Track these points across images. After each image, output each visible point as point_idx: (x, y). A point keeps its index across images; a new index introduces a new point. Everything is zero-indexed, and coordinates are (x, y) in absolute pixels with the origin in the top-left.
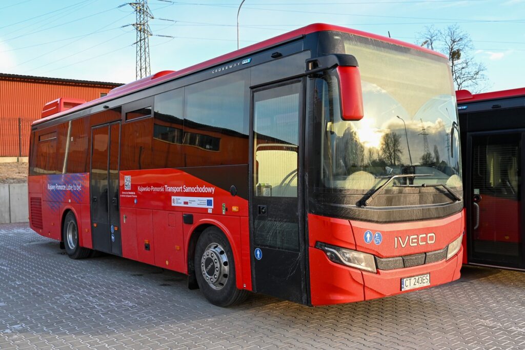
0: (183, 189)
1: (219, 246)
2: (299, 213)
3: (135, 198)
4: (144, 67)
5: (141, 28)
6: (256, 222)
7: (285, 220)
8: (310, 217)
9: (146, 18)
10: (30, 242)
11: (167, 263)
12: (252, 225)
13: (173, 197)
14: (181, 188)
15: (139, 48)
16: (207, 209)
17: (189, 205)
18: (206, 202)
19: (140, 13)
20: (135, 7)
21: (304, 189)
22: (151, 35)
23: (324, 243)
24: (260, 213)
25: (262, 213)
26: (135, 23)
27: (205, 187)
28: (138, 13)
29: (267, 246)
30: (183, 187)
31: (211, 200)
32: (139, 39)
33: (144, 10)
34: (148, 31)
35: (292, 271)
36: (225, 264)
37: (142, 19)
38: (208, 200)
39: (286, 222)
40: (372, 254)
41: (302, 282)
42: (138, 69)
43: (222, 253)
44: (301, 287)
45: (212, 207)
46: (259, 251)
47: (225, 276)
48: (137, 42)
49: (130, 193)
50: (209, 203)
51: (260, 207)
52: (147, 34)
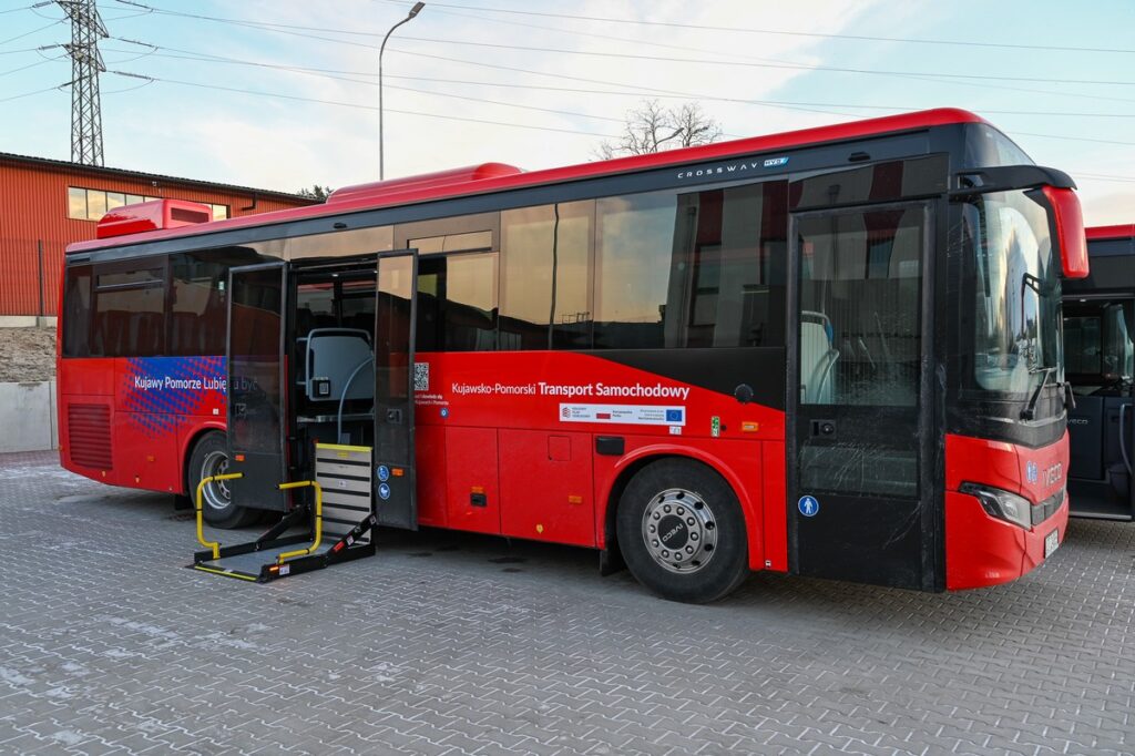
0: (594, 390)
1: (688, 494)
2: (922, 433)
3: (443, 406)
4: (89, 134)
5: (84, 56)
6: (804, 450)
7: (883, 446)
8: (947, 440)
9: (93, 35)
10: (58, 498)
11: (540, 528)
12: (794, 456)
13: (562, 406)
14: (590, 387)
15: (76, 96)
16: (667, 428)
17: (613, 420)
18: (665, 414)
19: (79, 23)
20: (69, 10)
21: (935, 392)
22: (104, 70)
23: (980, 484)
24: (816, 433)
25: (821, 434)
26: (69, 42)
27: (662, 387)
28: (76, 24)
29: (834, 491)
30: (594, 386)
31: (680, 412)
32: (77, 76)
33: (88, 18)
34: (97, 62)
35: (898, 534)
36: (709, 525)
37: (83, 36)
38: (668, 412)
39: (884, 449)
40: (1028, 500)
41: (924, 552)
42: (76, 139)
43: (699, 506)
44: (920, 558)
45: (683, 423)
46: (811, 500)
47: (709, 547)
48: (73, 83)
49: (425, 397)
50: (672, 416)
51: (816, 424)
52: (96, 68)
